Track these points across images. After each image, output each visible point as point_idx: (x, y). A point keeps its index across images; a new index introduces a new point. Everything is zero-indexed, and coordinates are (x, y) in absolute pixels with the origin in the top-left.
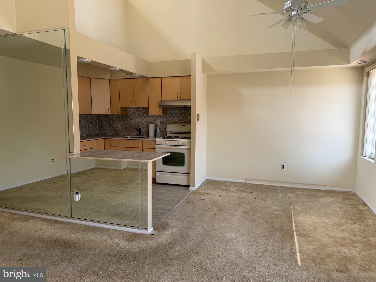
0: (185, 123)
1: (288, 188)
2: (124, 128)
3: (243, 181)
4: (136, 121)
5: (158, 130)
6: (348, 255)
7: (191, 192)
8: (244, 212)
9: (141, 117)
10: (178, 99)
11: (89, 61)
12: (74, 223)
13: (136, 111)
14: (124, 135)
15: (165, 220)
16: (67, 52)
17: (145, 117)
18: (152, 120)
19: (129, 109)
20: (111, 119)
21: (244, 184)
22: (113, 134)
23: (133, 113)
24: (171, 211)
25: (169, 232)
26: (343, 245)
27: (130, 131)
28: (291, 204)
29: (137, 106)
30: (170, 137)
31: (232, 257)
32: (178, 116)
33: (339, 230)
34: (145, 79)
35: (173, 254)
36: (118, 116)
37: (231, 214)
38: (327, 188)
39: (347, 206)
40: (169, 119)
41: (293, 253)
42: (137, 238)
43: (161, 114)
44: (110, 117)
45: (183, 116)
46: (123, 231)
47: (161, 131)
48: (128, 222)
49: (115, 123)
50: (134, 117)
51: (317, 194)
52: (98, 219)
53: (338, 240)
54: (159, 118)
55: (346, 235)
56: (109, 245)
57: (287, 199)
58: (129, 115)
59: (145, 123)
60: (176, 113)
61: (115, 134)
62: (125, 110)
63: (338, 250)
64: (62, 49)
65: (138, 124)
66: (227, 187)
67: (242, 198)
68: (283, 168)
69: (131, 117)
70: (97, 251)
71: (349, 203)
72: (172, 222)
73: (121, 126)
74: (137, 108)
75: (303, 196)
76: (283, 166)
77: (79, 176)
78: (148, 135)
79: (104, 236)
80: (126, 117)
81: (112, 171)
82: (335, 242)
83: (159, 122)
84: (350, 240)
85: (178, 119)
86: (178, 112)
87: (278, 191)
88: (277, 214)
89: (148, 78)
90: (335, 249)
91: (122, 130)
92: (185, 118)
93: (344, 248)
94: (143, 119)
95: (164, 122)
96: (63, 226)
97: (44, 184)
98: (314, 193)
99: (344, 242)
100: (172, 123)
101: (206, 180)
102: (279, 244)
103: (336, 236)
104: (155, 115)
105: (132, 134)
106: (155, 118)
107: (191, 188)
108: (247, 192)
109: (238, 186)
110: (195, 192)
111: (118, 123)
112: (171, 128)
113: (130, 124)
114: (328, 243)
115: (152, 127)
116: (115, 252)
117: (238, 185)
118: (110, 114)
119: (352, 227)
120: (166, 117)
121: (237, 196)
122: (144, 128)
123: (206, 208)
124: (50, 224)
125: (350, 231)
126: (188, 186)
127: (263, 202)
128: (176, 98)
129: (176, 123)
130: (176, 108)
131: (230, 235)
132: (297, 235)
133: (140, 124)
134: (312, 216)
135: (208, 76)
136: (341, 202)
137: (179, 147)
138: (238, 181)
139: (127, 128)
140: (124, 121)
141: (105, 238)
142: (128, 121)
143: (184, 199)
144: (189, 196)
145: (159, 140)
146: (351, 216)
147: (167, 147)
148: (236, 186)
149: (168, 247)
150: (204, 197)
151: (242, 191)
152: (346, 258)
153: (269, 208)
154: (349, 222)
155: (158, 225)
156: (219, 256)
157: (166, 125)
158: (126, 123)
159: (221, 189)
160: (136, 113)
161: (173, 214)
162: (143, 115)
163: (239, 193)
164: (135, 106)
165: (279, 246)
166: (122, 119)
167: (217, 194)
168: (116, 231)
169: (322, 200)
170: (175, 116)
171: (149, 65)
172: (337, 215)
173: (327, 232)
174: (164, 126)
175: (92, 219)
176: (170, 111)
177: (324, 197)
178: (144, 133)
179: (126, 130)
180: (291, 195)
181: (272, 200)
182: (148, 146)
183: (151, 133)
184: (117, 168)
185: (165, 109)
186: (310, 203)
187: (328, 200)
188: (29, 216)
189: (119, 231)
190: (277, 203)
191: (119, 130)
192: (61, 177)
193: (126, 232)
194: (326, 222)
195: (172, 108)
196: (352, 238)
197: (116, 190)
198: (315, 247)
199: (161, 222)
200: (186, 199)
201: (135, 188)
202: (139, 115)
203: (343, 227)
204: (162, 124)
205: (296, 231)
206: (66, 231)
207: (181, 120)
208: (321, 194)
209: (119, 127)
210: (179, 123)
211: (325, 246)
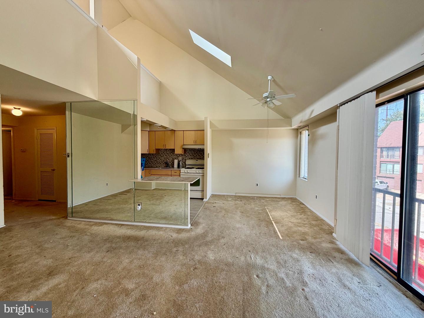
0: (198, 159)
1: (260, 197)
2: (157, 162)
3: (235, 194)
4: (165, 158)
5: (181, 164)
6: (304, 232)
7: (205, 202)
8: (241, 212)
9: (169, 155)
10: (195, 144)
11: (145, 120)
12: (137, 225)
13: (165, 151)
14: (157, 167)
15: (196, 219)
16: (135, 116)
17: (171, 155)
18: (176, 157)
19: (160, 150)
20: (148, 156)
21: (235, 196)
22: (149, 166)
23: (163, 152)
24: (197, 214)
25: (201, 227)
26: (300, 227)
27: (161, 165)
28: (265, 206)
29: (167, 148)
30: (188, 168)
31: (243, 237)
32: (193, 154)
33: (295, 218)
34: (173, 131)
35: (209, 238)
36: (153, 154)
37: (234, 214)
38: (281, 196)
39: (295, 206)
40: (188, 156)
41: (275, 233)
42: (182, 231)
43: (183, 153)
44: (147, 155)
45: (197, 154)
46: (172, 228)
47: (182, 164)
48: (172, 222)
49: (150, 159)
50: (163, 155)
51: (277, 199)
52: (151, 221)
53: (296, 224)
54: (181, 156)
55: (300, 221)
56: (166, 237)
57: (262, 203)
58: (160, 154)
59: (171, 159)
60: (192, 153)
61: (150, 166)
62: (158, 150)
63: (298, 229)
64: (132, 115)
65: (166, 160)
66: (226, 198)
67: (237, 204)
68: (257, 185)
69: (162, 155)
70: (160, 241)
71: (295, 204)
72: (201, 220)
73: (155, 161)
74: (166, 149)
75: (270, 201)
76: (257, 184)
77: (126, 194)
78: (173, 167)
79: (160, 231)
80: (158, 155)
81: (146, 191)
82: (295, 225)
83: (180, 158)
84: (302, 223)
85: (193, 156)
86: (193, 152)
87: (256, 199)
88: (260, 212)
89: (175, 131)
90: (296, 229)
91: (155, 163)
92: (197, 156)
93: (301, 228)
94: (170, 157)
95: (184, 158)
96: (129, 227)
97: (102, 201)
98: (275, 199)
99: (299, 225)
100: (189, 159)
101: (212, 194)
102: (267, 229)
103: (294, 222)
104: (178, 154)
105: (162, 166)
106: (178, 155)
107: (204, 200)
108: (239, 201)
109: (232, 198)
110: (207, 202)
111: (153, 159)
112: (189, 162)
113: (161, 159)
114: (292, 226)
115: (176, 162)
116: (172, 241)
117: (231, 196)
118: (148, 153)
119: (301, 216)
120: (185, 155)
121: (233, 203)
122: (170, 162)
123: (218, 211)
124: (120, 227)
125: (301, 218)
126: (203, 199)
127: (249, 206)
128: (193, 144)
129: (192, 159)
130: (192, 150)
131: (238, 225)
132: (275, 223)
133: (168, 160)
134: (279, 212)
135: (212, 130)
136: (291, 204)
137: (196, 174)
138: (231, 194)
139: (158, 162)
140: (157, 158)
141: (161, 233)
142: (159, 158)
143: (202, 207)
144: (204, 205)
145: (183, 170)
146: (298, 211)
147: (188, 174)
148: (231, 197)
149: (204, 235)
150: (214, 205)
151: (235, 200)
152: (303, 233)
153: (253, 209)
154: (299, 214)
155: (192, 223)
156: (236, 238)
157: (185, 160)
158: (158, 159)
159: (223, 200)
160: (165, 153)
161: (199, 216)
162: (170, 154)
163: (234, 201)
164: (166, 148)
165: (267, 230)
166: (155, 156)
167: (221, 203)
168: (167, 228)
169: (281, 203)
170: (191, 154)
171: (175, 123)
172: (291, 211)
173: (289, 220)
174: (184, 161)
175: (147, 221)
176: (188, 151)
177: (281, 201)
178: (170, 165)
179: (158, 164)
180: (263, 201)
181: (254, 204)
182: (175, 174)
183: (176, 165)
184: (149, 189)
185: (185, 150)
186: (275, 205)
187: (283, 203)
188: (101, 222)
189: (169, 228)
190: (257, 206)
191: (153, 163)
192: (113, 196)
193: (174, 228)
194: (287, 215)
195: (189, 150)
196: (303, 222)
197: (154, 203)
198: (286, 229)
199: (193, 221)
200: (204, 206)
201: (167, 201)
202: (167, 154)
203: (297, 217)
204: (182, 160)
205: (273, 221)
206: (133, 231)
207: (195, 157)
208: (279, 200)
209: (153, 162)
210: (194, 159)
211: (291, 227)
